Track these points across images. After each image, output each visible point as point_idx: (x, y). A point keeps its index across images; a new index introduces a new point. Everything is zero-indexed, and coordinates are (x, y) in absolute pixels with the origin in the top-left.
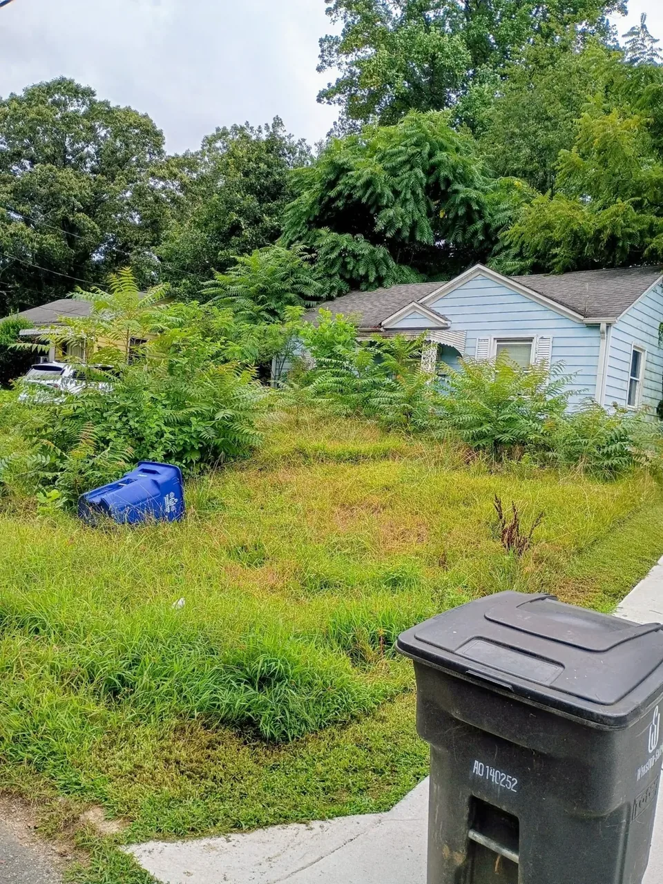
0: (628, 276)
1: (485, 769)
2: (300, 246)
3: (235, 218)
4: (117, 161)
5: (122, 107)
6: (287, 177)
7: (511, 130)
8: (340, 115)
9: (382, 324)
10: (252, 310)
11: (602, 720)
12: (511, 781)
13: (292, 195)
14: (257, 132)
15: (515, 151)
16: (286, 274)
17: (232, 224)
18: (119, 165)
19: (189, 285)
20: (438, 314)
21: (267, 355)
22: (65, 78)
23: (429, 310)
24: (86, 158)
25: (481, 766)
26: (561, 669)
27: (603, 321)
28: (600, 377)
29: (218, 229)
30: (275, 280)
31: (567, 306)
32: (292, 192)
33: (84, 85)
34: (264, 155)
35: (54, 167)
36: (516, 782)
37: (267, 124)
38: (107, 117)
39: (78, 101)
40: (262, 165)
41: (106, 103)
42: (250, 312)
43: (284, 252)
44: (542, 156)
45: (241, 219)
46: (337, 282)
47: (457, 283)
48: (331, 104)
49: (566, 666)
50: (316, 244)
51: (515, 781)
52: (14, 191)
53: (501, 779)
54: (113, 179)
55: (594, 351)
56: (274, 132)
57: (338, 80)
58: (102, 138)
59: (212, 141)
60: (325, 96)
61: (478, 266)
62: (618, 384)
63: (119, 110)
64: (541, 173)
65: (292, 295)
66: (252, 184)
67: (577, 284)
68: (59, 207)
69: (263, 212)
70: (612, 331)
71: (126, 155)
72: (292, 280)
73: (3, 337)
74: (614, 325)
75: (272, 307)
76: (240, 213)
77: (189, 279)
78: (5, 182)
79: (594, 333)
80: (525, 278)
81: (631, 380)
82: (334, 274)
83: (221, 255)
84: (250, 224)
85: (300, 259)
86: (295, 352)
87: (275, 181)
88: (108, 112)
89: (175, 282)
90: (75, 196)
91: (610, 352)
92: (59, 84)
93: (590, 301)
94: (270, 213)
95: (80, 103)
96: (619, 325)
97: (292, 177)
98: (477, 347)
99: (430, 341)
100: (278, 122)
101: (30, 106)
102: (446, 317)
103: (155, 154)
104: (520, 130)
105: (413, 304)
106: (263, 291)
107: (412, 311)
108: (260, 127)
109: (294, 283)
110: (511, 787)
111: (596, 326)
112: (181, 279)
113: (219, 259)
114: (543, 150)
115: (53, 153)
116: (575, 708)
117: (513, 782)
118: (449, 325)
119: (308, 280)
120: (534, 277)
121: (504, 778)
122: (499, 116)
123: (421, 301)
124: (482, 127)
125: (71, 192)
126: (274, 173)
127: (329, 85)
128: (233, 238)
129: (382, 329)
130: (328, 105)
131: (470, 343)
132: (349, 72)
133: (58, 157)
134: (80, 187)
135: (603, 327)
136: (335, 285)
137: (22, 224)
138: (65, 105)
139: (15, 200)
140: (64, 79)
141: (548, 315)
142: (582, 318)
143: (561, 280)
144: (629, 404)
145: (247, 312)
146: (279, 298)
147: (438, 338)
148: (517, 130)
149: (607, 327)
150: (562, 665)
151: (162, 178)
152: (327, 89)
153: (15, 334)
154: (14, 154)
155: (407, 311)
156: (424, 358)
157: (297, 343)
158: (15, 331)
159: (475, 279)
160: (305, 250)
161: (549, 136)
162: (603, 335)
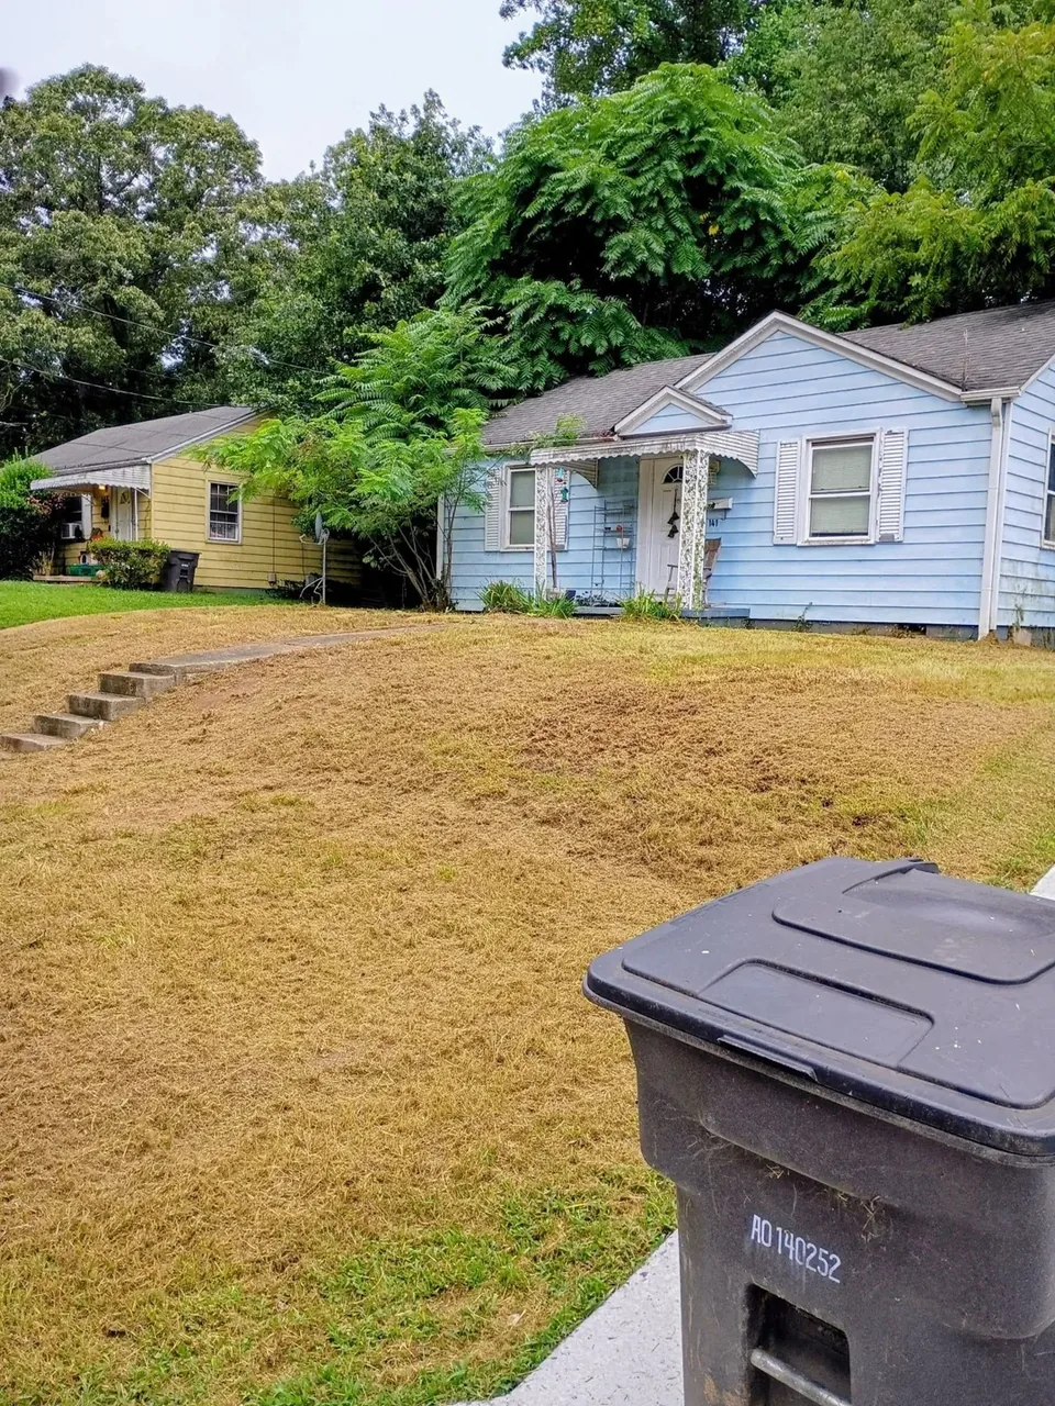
0: (1039, 316)
1: (775, 1234)
2: (475, 308)
3: (367, 270)
4: (185, 198)
5: (189, 107)
6: (452, 193)
7: (833, 86)
8: (545, 89)
9: (616, 430)
10: (399, 421)
11: (1012, 1144)
12: (829, 1261)
13: (462, 224)
14: (399, 121)
15: (840, 122)
16: (454, 357)
17: (364, 281)
18: (188, 204)
19: (299, 389)
20: (708, 405)
21: (428, 495)
22: (91, 65)
23: (693, 398)
24: (136, 197)
25: (767, 1227)
26: (926, 1024)
27: (995, 395)
28: (993, 493)
29: (343, 290)
30: (437, 367)
31: (932, 374)
32: (460, 218)
33: (123, 75)
34: (411, 159)
35: (83, 213)
36: (838, 1263)
37: (414, 106)
38: (163, 124)
39: (115, 102)
40: (408, 176)
41: (160, 103)
42: (397, 424)
43: (448, 319)
44: (886, 128)
45: (378, 271)
46: (543, 364)
47: (741, 347)
48: (525, 67)
49: (936, 1019)
50: (504, 301)
51: (834, 1261)
52: (23, 258)
53: (808, 1255)
54: (180, 227)
55: (982, 449)
56: (427, 118)
57: (537, 26)
58: (160, 161)
59: (339, 154)
60: (516, 55)
61: (775, 315)
62: (1026, 504)
63: (182, 112)
64: (886, 157)
65: (466, 392)
66: (394, 210)
67: (950, 337)
68: (94, 279)
69: (413, 256)
70: (1012, 411)
71: (197, 186)
72: (464, 366)
73: (5, 495)
74: (1017, 401)
75: (434, 413)
76: (375, 260)
77: (300, 380)
78: (7, 244)
79: (982, 417)
80: (860, 335)
81: (1050, 496)
82: (539, 351)
83: (348, 334)
84: (394, 278)
85: (477, 329)
86: (474, 488)
87: (431, 203)
88: (163, 117)
89: (277, 385)
90: (120, 260)
91: (1011, 448)
92: (81, 75)
93: (973, 363)
94: (426, 256)
95: (119, 105)
96: (1024, 400)
97: (459, 194)
98: (778, 458)
99: (696, 451)
100: (432, 101)
101: (37, 116)
102: (724, 408)
103: (247, 182)
104: (848, 84)
105: (666, 390)
106: (417, 388)
107: (665, 403)
108: (403, 112)
109: (469, 372)
110: (828, 1272)
111: (984, 405)
112: (284, 380)
113: (347, 341)
114: (886, 118)
115: (79, 190)
116: (951, 1116)
117: (832, 1263)
118: (729, 423)
119: (494, 364)
120: (876, 331)
121: (812, 1255)
122: (811, 63)
123: (678, 386)
124: (783, 85)
125: (112, 253)
126: (430, 188)
127: (522, 35)
128: (367, 304)
129: (615, 438)
130: (522, 70)
131: (767, 451)
132: (554, 11)
133: (90, 199)
134: (128, 246)
135: (997, 404)
136: (540, 370)
137: (38, 313)
138: (95, 110)
139: (26, 273)
140: (88, 67)
141: (897, 392)
142: (958, 391)
143: (921, 333)
144: (1047, 537)
145: (392, 425)
146: (445, 398)
147: (709, 445)
148: (842, 87)
149: (1004, 405)
150: (929, 1018)
151: (259, 221)
152: (519, 42)
153: (24, 488)
154: (19, 198)
155: (655, 405)
156: (687, 482)
157: (477, 472)
158: (24, 484)
159: (770, 339)
160: (486, 313)
161: (897, 92)
162: (996, 420)
